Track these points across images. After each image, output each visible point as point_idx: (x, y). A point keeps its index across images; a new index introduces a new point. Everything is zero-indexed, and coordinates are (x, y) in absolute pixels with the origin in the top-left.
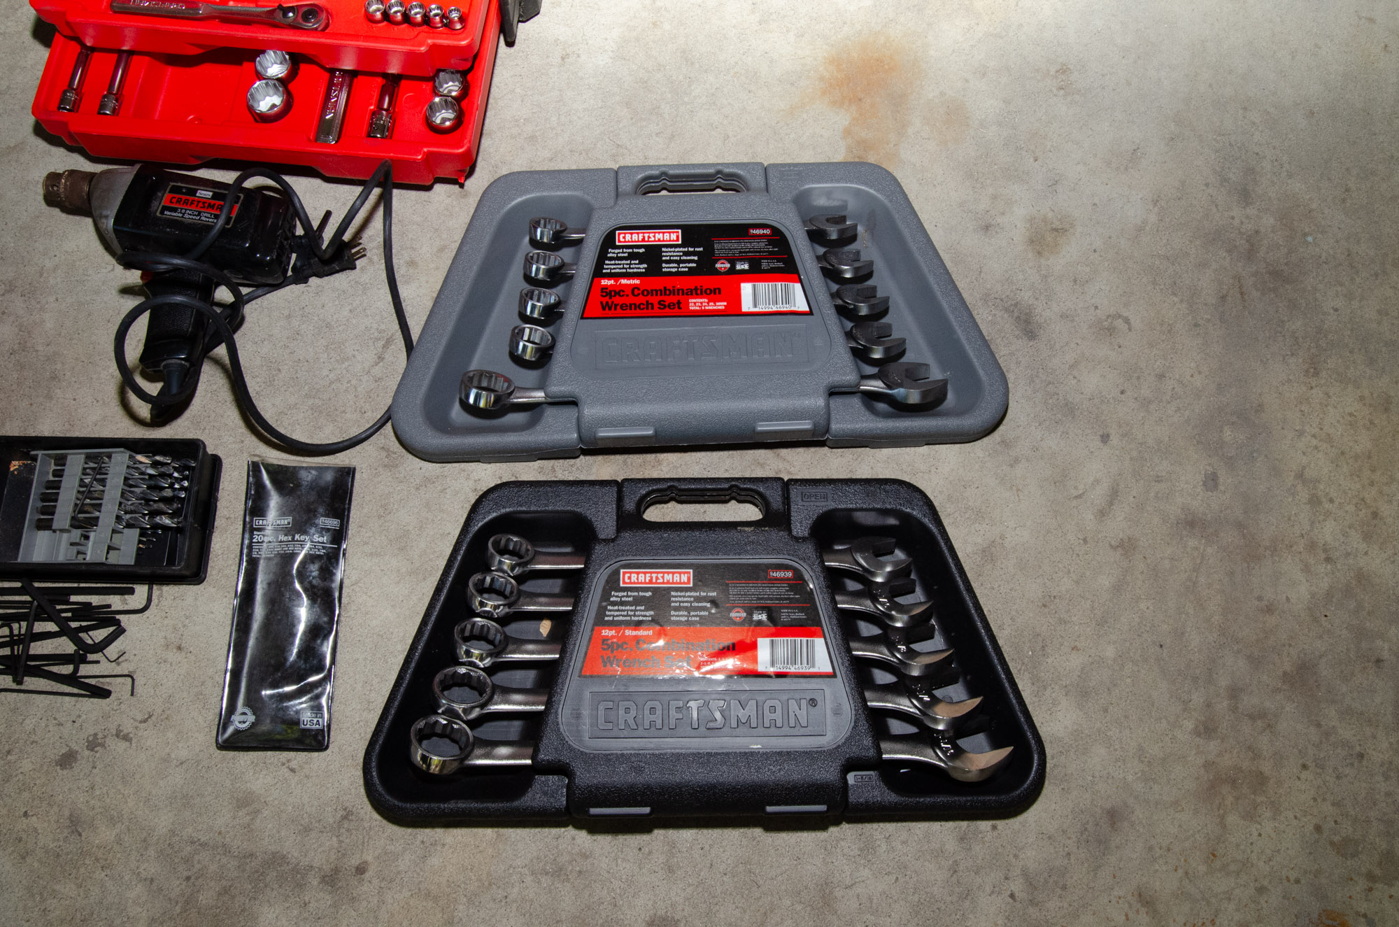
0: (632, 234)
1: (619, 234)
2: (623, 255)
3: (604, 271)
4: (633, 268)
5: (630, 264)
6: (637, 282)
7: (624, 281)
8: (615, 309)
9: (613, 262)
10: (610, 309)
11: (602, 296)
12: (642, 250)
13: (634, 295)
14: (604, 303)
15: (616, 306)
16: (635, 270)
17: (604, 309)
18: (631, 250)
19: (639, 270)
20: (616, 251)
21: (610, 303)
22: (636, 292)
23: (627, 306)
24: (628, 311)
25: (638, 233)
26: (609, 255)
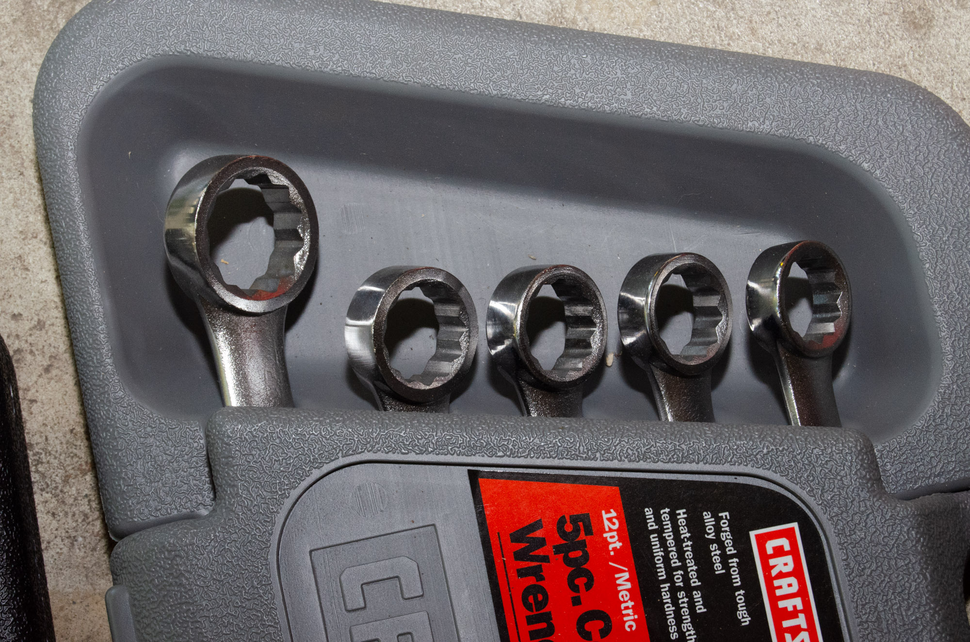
0: (797, 573)
1: (789, 534)
2: (717, 560)
3: (649, 512)
4: (675, 601)
5: (689, 589)
6: (630, 620)
7: (624, 581)
8: (522, 573)
9: (685, 533)
10: (520, 556)
11: (561, 522)
12: (744, 616)
13: (582, 621)
14: (539, 534)
15: (536, 572)
16: (669, 609)
17: (517, 537)
18: (737, 582)
19: (671, 620)
20: (726, 537)
21: (540, 552)
22: (594, 626)
23: (541, 605)
24: (523, 613)
25: (802, 593)
26: (707, 516)
